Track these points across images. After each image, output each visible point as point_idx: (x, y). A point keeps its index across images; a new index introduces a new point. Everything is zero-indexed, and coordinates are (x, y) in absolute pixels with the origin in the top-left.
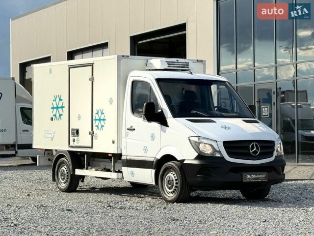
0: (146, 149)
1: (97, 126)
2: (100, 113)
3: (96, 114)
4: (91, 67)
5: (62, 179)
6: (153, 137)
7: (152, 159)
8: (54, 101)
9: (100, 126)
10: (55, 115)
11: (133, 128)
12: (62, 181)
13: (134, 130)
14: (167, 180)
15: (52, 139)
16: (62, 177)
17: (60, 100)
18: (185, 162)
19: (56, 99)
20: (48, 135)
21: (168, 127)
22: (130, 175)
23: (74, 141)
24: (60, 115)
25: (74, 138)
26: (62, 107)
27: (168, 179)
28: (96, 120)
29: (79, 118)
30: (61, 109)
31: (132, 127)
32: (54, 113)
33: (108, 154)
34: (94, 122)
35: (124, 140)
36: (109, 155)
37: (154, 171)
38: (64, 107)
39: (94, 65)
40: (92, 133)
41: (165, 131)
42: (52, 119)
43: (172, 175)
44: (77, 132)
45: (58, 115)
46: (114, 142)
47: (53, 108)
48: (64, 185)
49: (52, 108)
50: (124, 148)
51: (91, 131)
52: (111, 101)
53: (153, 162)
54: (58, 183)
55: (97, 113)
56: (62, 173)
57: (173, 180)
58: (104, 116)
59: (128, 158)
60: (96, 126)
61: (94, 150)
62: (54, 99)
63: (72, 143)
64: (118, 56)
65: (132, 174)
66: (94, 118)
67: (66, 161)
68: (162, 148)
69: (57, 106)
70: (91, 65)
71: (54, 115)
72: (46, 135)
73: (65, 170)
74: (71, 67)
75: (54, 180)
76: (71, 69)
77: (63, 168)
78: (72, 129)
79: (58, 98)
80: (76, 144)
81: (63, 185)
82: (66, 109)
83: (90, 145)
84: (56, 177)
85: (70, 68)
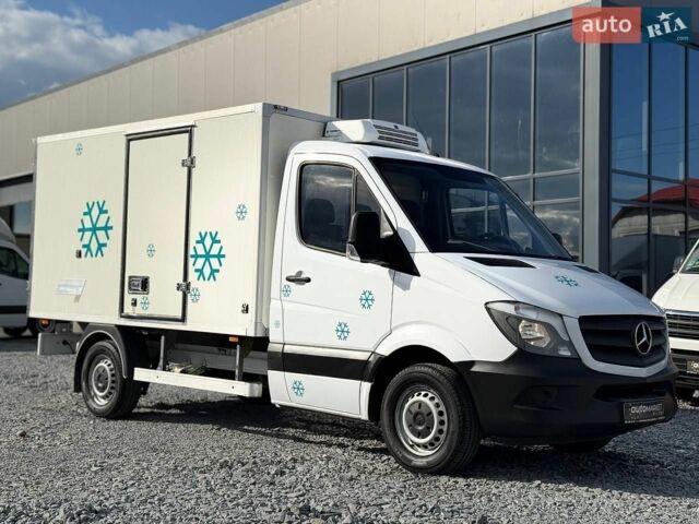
0: (343, 331)
1: (200, 271)
2: (208, 241)
3: (198, 242)
4: (187, 135)
5: (99, 388)
6: (367, 300)
7: (363, 356)
8: (85, 214)
9: (207, 271)
10: (87, 247)
11: (303, 276)
12: (98, 393)
13: (308, 280)
14: (409, 410)
15: (77, 298)
16: (100, 385)
17: (102, 211)
18: (475, 369)
19: (90, 210)
20: (68, 289)
21: (418, 274)
22: (292, 392)
23: (134, 303)
24: (101, 246)
25: (135, 296)
26: (106, 228)
27: (415, 409)
28: (196, 256)
29: (151, 251)
30: (103, 232)
31: (300, 273)
32: (86, 242)
33: (227, 336)
34: (191, 261)
35: (275, 304)
36: (231, 339)
37: (367, 386)
38: (111, 228)
39: (195, 130)
40: (185, 288)
41: (406, 287)
42: (79, 255)
43: (426, 400)
44: (145, 283)
45: (94, 246)
46: (246, 310)
47: (83, 230)
48: (103, 402)
49: (79, 230)
50: (277, 324)
51: (181, 281)
52: (242, 212)
53: (366, 362)
54: (89, 396)
55: (202, 241)
56: (100, 376)
57: (430, 413)
58: (221, 248)
59: (288, 349)
60: (196, 271)
61: (188, 327)
62: (87, 210)
63: (128, 309)
64: (264, 105)
65: (298, 388)
66: (191, 252)
67: (112, 348)
68: (397, 327)
69: (94, 226)
70: (189, 130)
71: (84, 246)
72: (62, 288)
73: (108, 369)
74: (130, 138)
75: (78, 388)
76: (131, 143)
77: (102, 364)
78: (130, 277)
79: (96, 208)
80: (139, 311)
81: (101, 402)
82: (117, 233)
83: (179, 315)
84: (84, 384)
85: (129, 141)
